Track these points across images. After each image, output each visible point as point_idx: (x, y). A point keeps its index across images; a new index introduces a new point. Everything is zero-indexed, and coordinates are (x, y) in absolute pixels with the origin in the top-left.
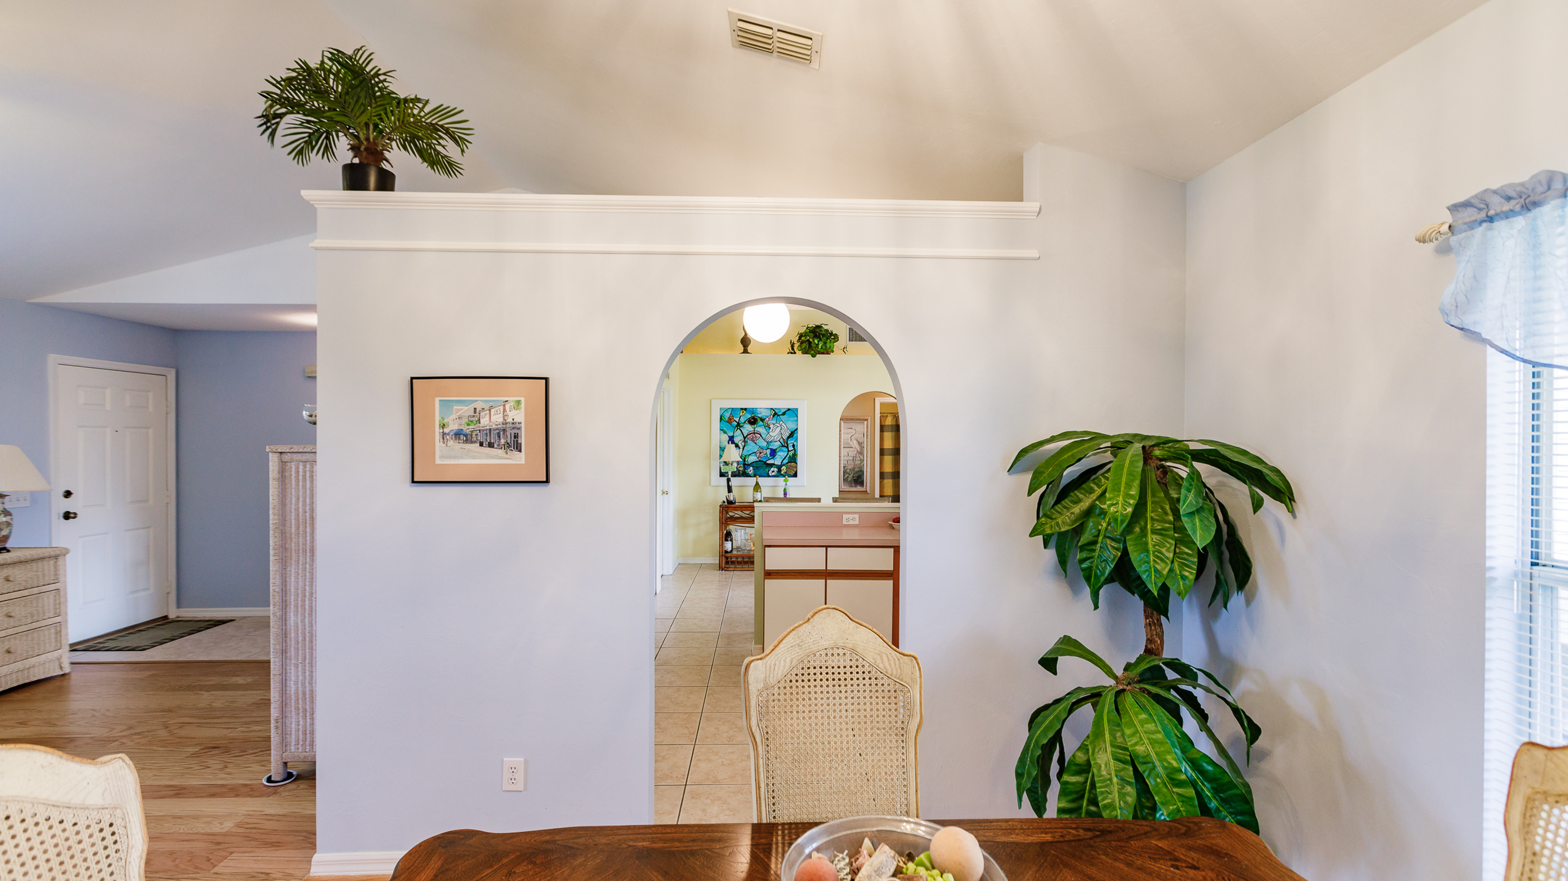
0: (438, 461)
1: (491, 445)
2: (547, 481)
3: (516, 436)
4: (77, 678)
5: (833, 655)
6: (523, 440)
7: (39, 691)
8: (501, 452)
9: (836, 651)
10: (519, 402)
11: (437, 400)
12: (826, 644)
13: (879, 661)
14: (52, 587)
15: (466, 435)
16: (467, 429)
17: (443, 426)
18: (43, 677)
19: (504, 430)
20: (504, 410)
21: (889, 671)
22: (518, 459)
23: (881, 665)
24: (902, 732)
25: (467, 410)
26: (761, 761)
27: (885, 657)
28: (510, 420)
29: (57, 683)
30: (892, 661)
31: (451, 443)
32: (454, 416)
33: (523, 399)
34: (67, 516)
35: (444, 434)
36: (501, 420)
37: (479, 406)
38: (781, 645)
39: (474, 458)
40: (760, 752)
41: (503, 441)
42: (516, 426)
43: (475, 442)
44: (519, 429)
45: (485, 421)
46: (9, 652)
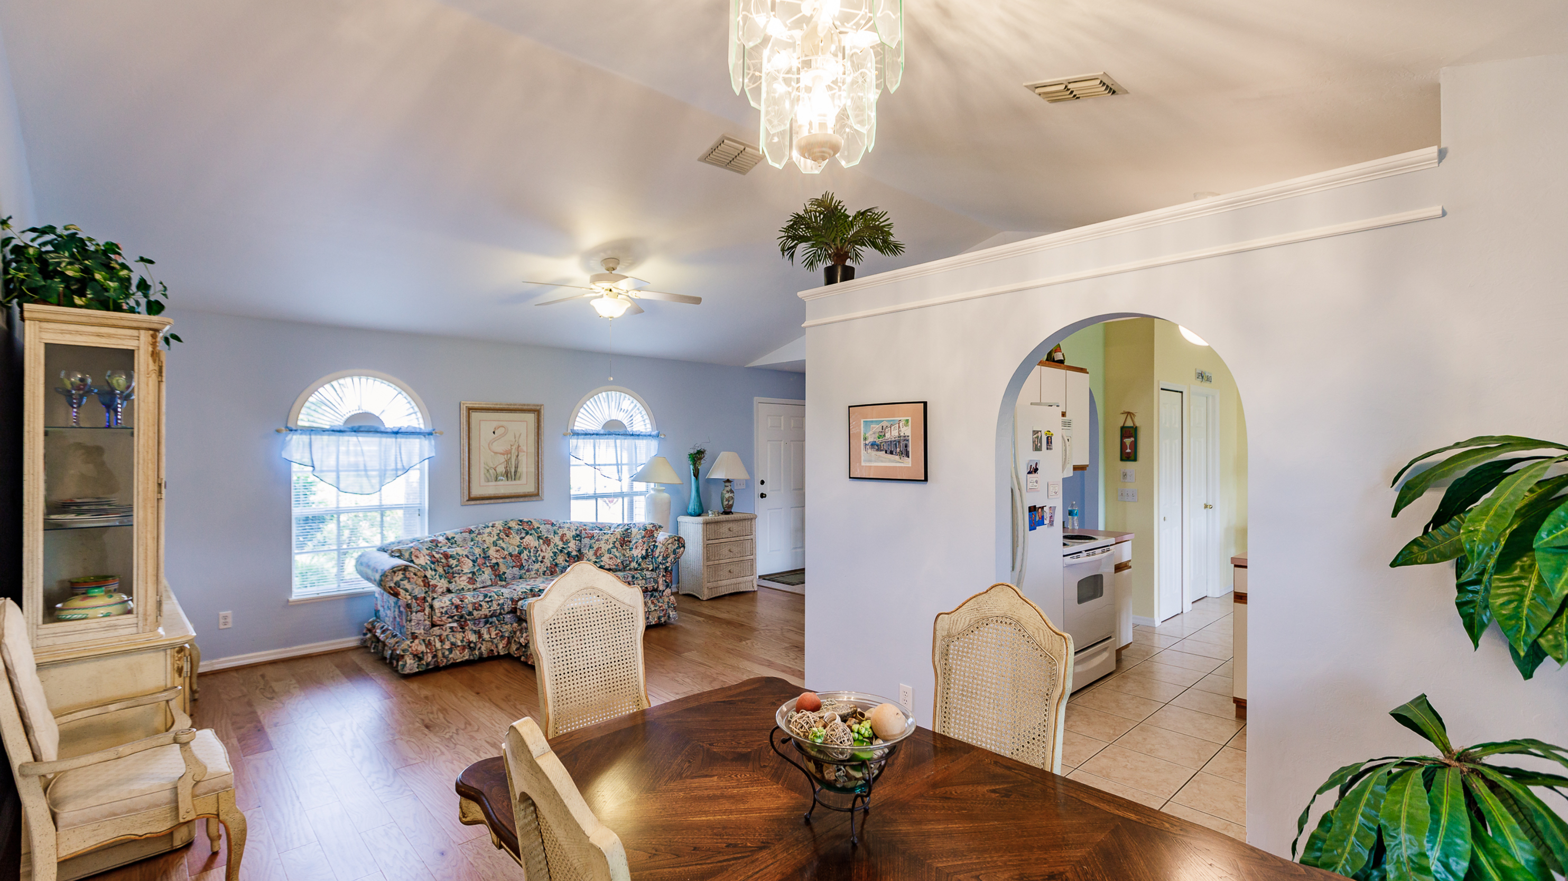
0: (863, 464)
1: (891, 453)
2: (926, 479)
3: (906, 446)
4: (761, 594)
5: (1001, 622)
6: (910, 449)
7: (742, 598)
8: (897, 457)
9: (1004, 620)
10: (907, 421)
11: (862, 421)
12: (998, 613)
13: (1036, 635)
14: (749, 537)
15: (877, 446)
16: (878, 441)
17: (865, 439)
18: (744, 590)
19: (899, 442)
20: (899, 427)
21: (1043, 645)
22: (907, 462)
23: (1037, 638)
24: (1047, 697)
25: (876, 428)
26: (939, 688)
27: (1041, 631)
28: (902, 434)
29: (751, 595)
30: (1046, 637)
31: (869, 451)
32: (871, 432)
33: (910, 418)
34: (763, 496)
35: (866, 444)
36: (897, 434)
37: (885, 424)
38: (963, 607)
39: (882, 462)
40: (939, 681)
41: (898, 450)
42: (906, 439)
43: (881, 451)
44: (908, 440)
45: (888, 435)
46: (730, 572)
